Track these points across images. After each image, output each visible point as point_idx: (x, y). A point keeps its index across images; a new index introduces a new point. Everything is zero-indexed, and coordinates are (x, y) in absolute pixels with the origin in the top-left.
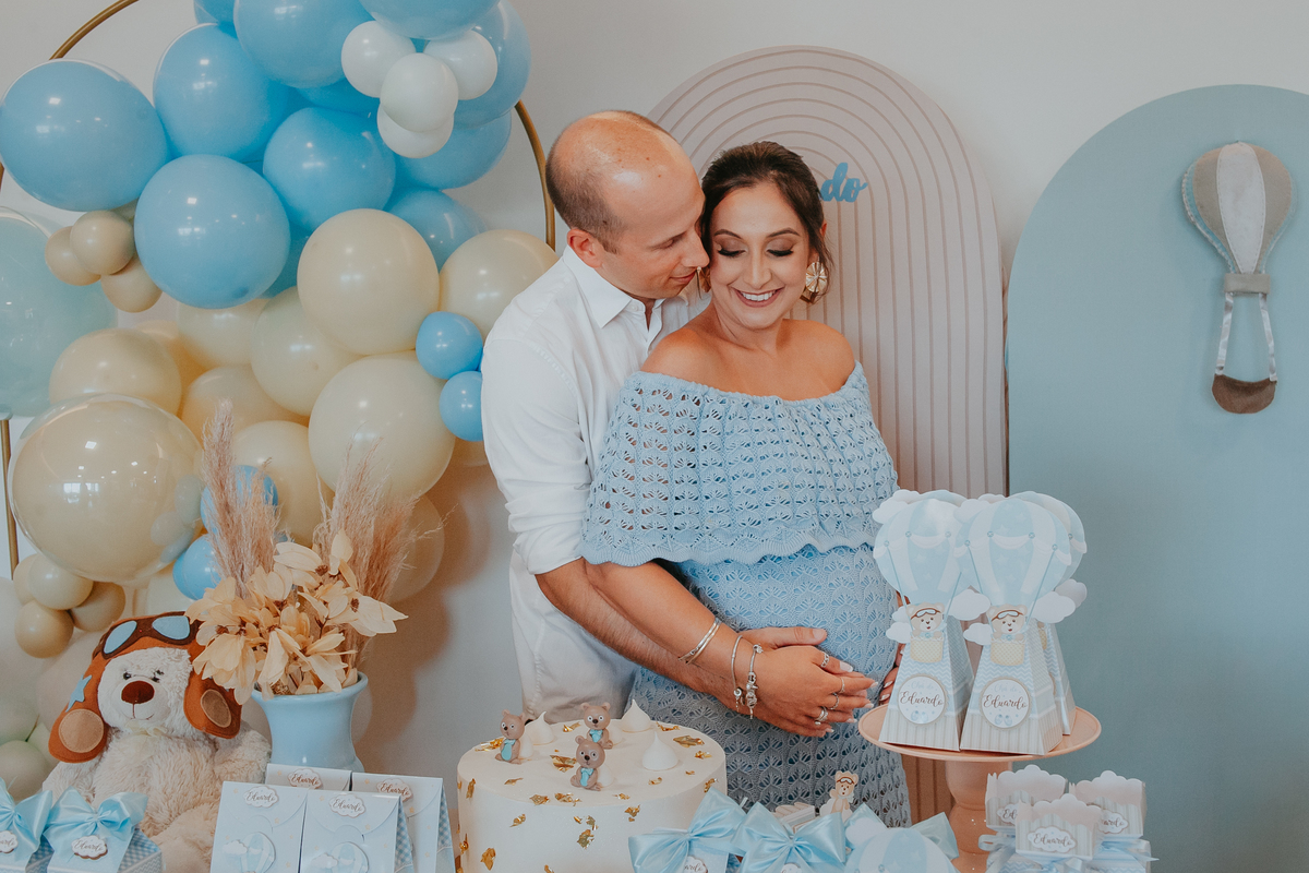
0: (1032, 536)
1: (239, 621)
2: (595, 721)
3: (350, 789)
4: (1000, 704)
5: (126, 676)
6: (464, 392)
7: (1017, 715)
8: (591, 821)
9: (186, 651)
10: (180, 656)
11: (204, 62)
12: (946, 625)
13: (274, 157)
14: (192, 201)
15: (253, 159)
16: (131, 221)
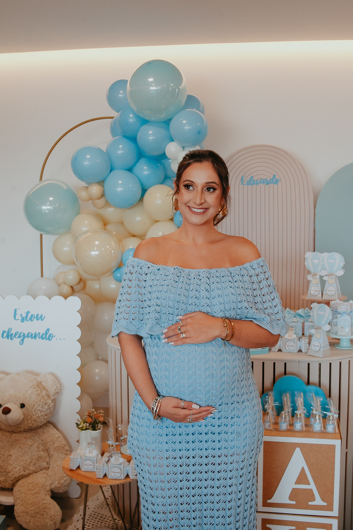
0: (335, 260)
4: (330, 291)
7: (333, 293)
11: (121, 146)
12: (319, 277)
13: (136, 169)
14: (120, 182)
15: (130, 170)
16: (103, 186)
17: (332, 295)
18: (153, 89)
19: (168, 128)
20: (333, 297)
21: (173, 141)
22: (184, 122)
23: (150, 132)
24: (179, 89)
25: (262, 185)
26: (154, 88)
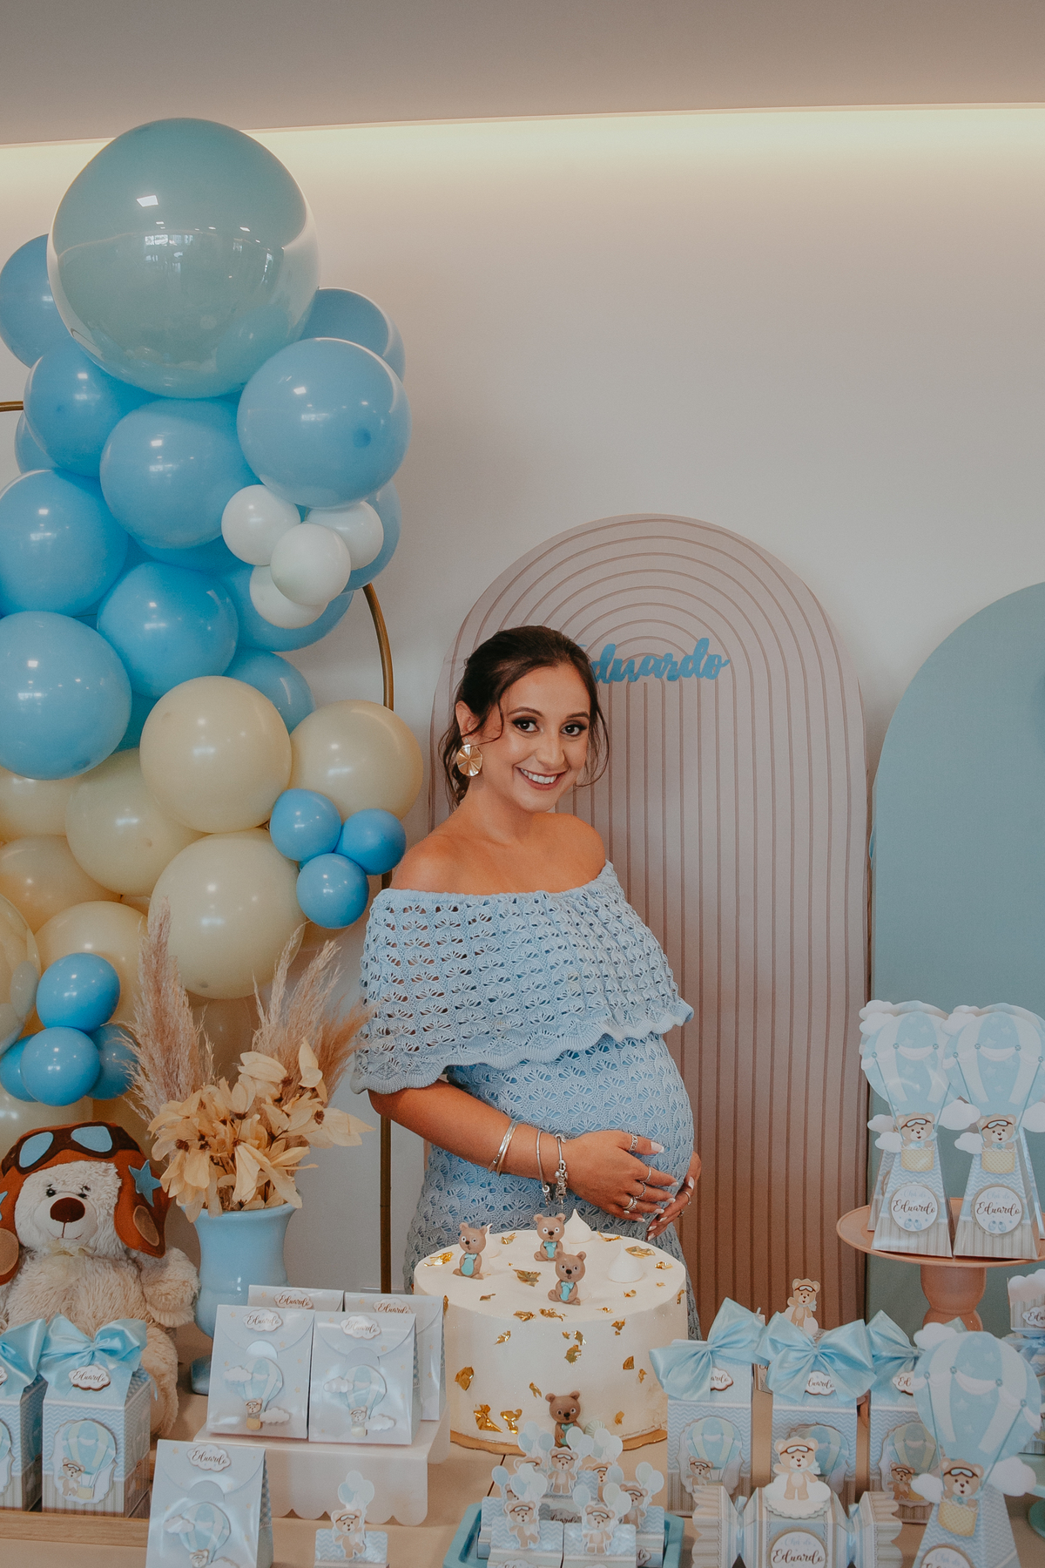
0: (1018, 1048)
1: (199, 1134)
2: (551, 1233)
3: (344, 1310)
4: (994, 1211)
5: (51, 1193)
6: (325, 876)
7: (1010, 1222)
8: (579, 1337)
9: (112, 1166)
10: (106, 1170)
11: (44, 512)
12: (936, 1134)
13: (115, 612)
14: (33, 664)
15: (88, 615)
17: (1003, 1235)
18: (158, 242)
19: (232, 428)
20: (1007, 1241)
21: (253, 479)
22: (300, 391)
23: (157, 443)
24: (279, 254)
25: (651, 680)
26: (162, 240)
